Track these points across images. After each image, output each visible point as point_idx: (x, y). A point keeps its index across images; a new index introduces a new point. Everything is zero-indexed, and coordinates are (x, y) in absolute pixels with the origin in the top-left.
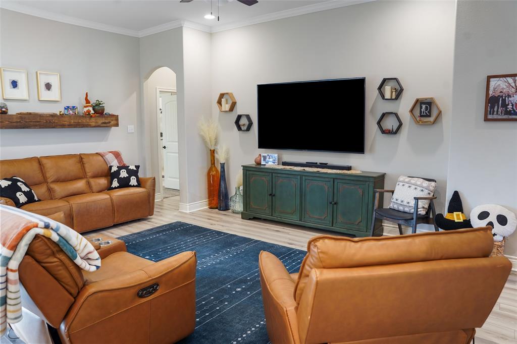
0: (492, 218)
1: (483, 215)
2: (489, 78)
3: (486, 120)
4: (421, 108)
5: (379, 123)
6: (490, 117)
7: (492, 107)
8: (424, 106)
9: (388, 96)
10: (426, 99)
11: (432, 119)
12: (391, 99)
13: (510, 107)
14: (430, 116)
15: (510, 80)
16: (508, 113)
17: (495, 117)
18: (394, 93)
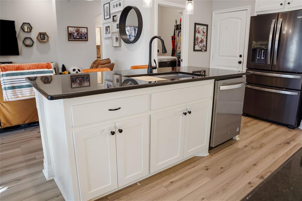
0: (77, 70)
1: (74, 70)
2: (68, 27)
3: (69, 40)
4: (41, 36)
5: (23, 42)
6: (70, 39)
7: (70, 36)
8: (42, 35)
9: (26, 30)
10: (42, 33)
11: (45, 40)
12: (28, 32)
13: (75, 36)
14: (44, 39)
15: (74, 28)
16: (74, 38)
17: (71, 39)
18: (29, 29)
